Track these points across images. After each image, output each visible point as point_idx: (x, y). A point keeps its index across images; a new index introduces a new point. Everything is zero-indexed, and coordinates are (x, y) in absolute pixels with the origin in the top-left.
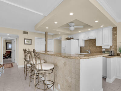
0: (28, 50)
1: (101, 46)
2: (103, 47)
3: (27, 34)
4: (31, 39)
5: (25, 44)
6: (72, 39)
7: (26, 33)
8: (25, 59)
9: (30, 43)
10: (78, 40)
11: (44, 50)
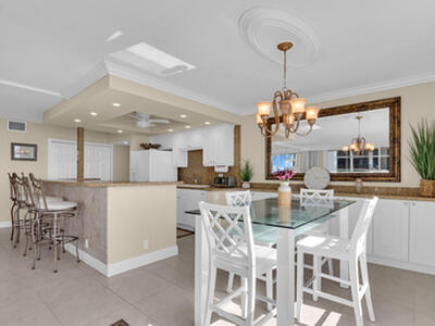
0: (21, 176)
1: (213, 168)
2: (216, 170)
3: (23, 129)
4: (35, 146)
5: (13, 158)
6: (151, 150)
7: (15, 126)
8: (14, 200)
9: (32, 157)
10: (171, 150)
11: (74, 175)
